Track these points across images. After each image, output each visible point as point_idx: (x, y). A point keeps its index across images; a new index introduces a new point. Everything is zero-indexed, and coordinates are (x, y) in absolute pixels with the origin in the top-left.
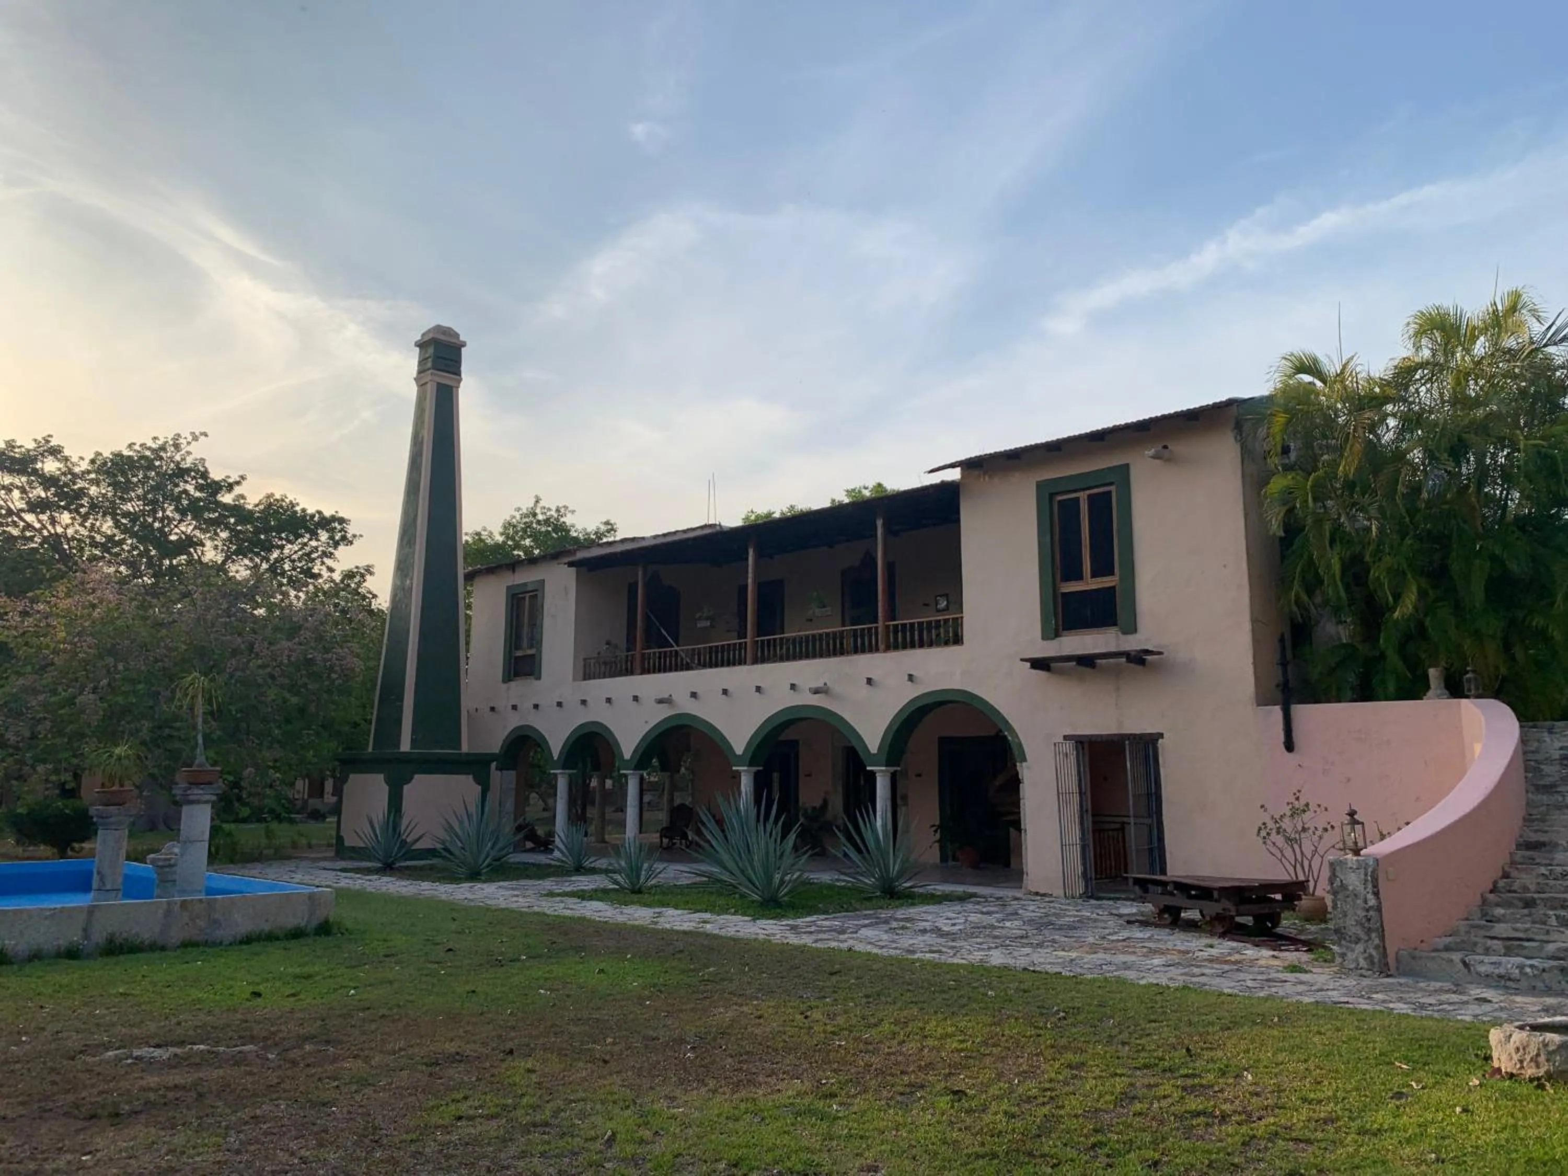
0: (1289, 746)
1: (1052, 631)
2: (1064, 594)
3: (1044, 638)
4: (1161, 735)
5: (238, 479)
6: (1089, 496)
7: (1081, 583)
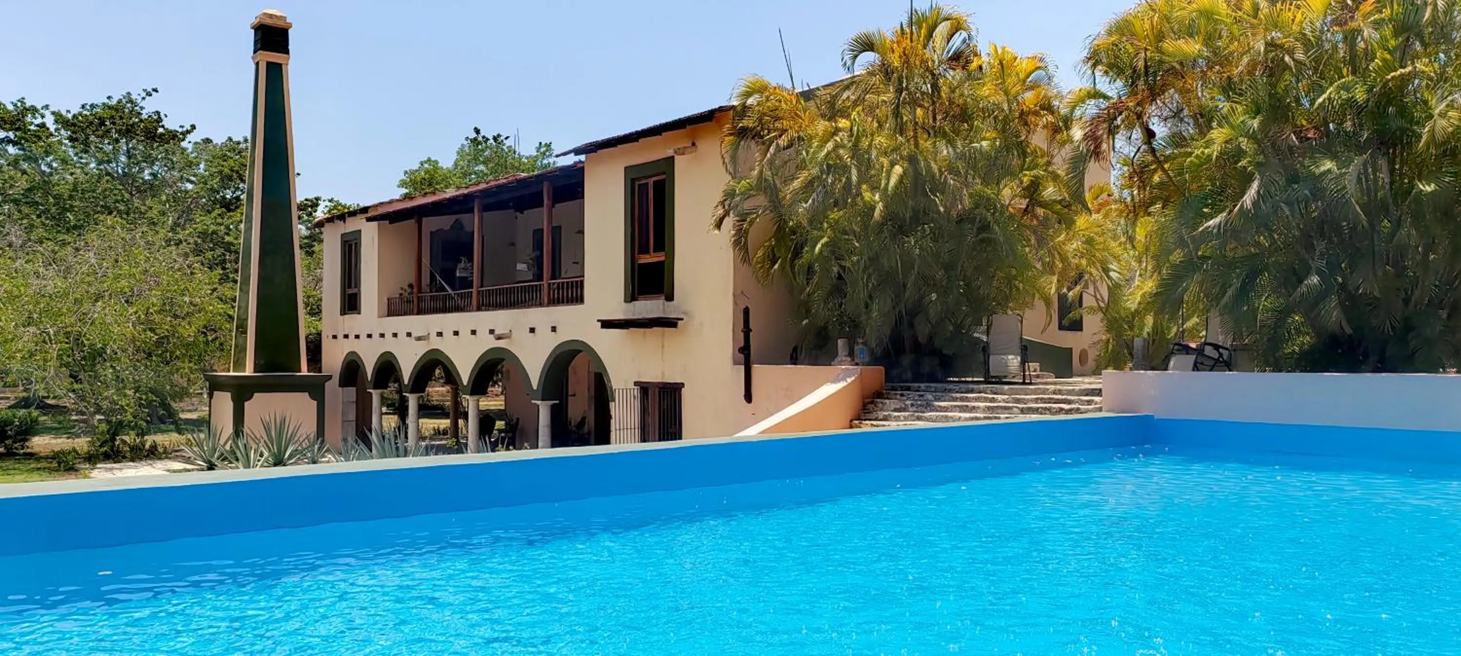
0: (748, 397)
1: (632, 296)
2: (641, 265)
3: (626, 301)
4: (682, 385)
5: (189, 128)
6: (654, 182)
7: (647, 256)
